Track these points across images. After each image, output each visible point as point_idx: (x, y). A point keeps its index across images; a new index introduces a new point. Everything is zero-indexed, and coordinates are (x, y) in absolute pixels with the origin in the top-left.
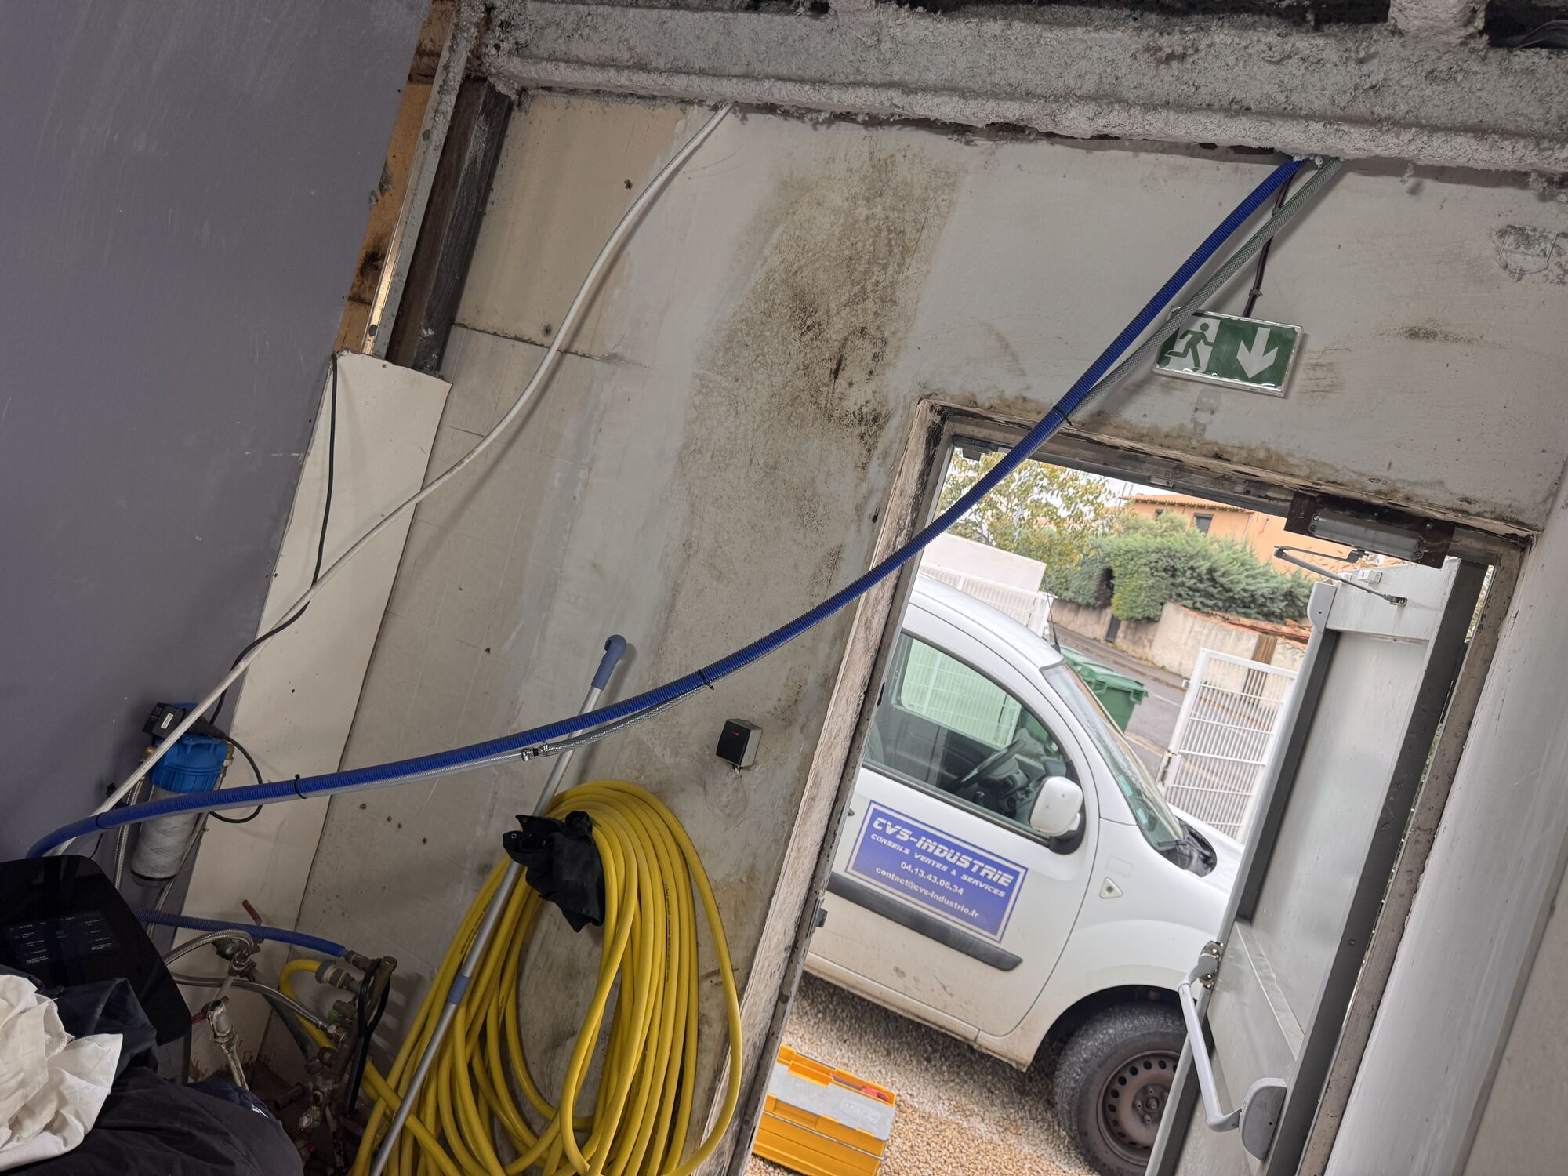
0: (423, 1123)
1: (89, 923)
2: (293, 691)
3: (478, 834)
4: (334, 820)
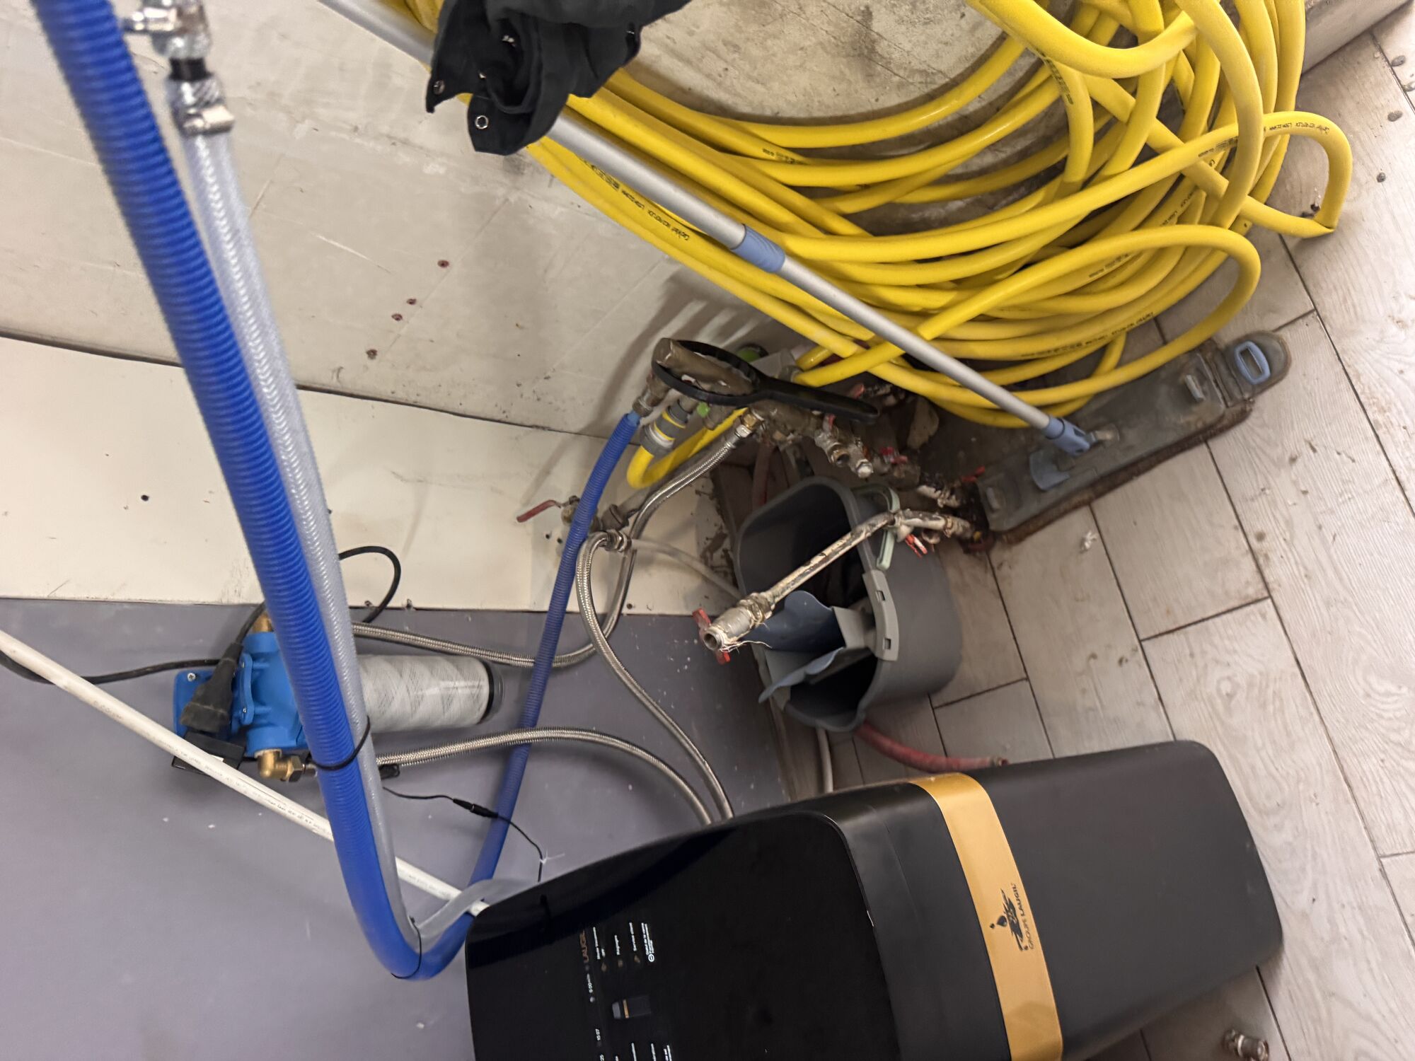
1: (601, 953)
2: (145, 498)
3: (442, 171)
4: (393, 393)
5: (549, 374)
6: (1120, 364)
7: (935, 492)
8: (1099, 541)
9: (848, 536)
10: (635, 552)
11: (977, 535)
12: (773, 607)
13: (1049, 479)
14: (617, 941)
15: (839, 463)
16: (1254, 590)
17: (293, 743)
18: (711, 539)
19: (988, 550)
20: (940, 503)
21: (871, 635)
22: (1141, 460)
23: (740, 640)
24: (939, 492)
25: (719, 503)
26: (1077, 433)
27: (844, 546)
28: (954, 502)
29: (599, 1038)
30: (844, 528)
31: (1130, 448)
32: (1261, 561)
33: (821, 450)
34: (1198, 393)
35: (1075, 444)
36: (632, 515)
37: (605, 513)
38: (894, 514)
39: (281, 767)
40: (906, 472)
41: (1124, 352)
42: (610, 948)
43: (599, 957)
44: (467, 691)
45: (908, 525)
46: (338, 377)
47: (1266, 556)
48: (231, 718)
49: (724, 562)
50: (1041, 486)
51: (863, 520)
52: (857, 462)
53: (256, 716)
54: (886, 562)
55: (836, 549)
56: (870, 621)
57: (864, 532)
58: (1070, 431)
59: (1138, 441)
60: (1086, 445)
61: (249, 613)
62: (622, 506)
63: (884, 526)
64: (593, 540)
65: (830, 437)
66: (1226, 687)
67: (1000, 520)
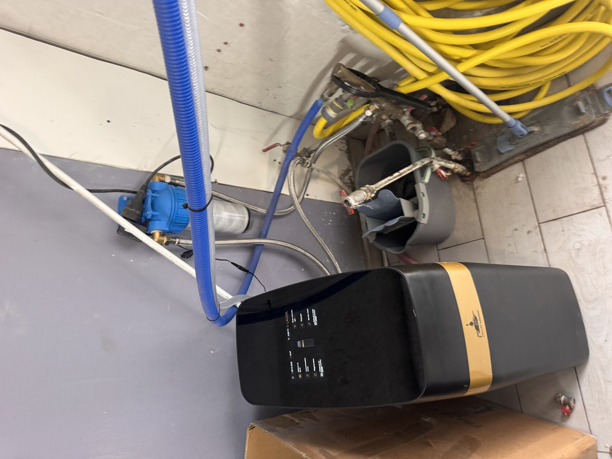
0: (467, 59)
1: (294, 320)
2: (109, 121)
5: (281, 85)
6: (546, 96)
7: (452, 152)
8: (525, 178)
9: (411, 166)
10: (312, 169)
11: (468, 173)
12: (375, 192)
13: (506, 148)
14: (301, 316)
15: (411, 131)
16: (598, 202)
17: (167, 229)
18: (344, 171)
19: (472, 180)
20: (453, 157)
21: (416, 212)
22: (551, 141)
23: (360, 204)
24: (453, 152)
25: (349, 156)
26: (522, 126)
27: (409, 170)
28: (459, 158)
29: (291, 355)
30: (408, 162)
31: (546, 135)
32: (603, 189)
33: (403, 125)
34: (583, 110)
35: (520, 131)
36: (313, 153)
37: (301, 151)
38: (433, 158)
39: (162, 238)
40: (440, 141)
41: (549, 90)
42: (298, 318)
43: (293, 322)
44: (239, 219)
45: (439, 164)
47: (606, 187)
48: (141, 216)
49: (349, 181)
50: (502, 151)
51: (418, 160)
52: (419, 132)
53: (153, 216)
54: (427, 180)
55: (405, 171)
56: (416, 207)
57: (419, 165)
58: (519, 125)
59: (550, 132)
60: (525, 132)
61: (149, 175)
62: (309, 148)
63: (427, 164)
64: (297, 159)
65: (408, 119)
66: (578, 246)
67: (479, 167)
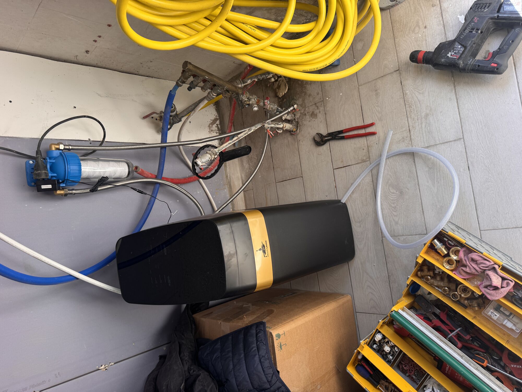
2: (10, 102)
4: (97, 64)
11: (294, 129)
12: (218, 154)
16: (366, 157)
18: (212, 120)
19: (297, 135)
23: (206, 164)
25: (216, 107)
29: (151, 273)
36: (182, 118)
39: (61, 192)
40: (272, 108)
44: (122, 170)
45: (269, 127)
46: (76, 58)
51: (254, 125)
52: (253, 106)
53: (52, 177)
57: (253, 129)
